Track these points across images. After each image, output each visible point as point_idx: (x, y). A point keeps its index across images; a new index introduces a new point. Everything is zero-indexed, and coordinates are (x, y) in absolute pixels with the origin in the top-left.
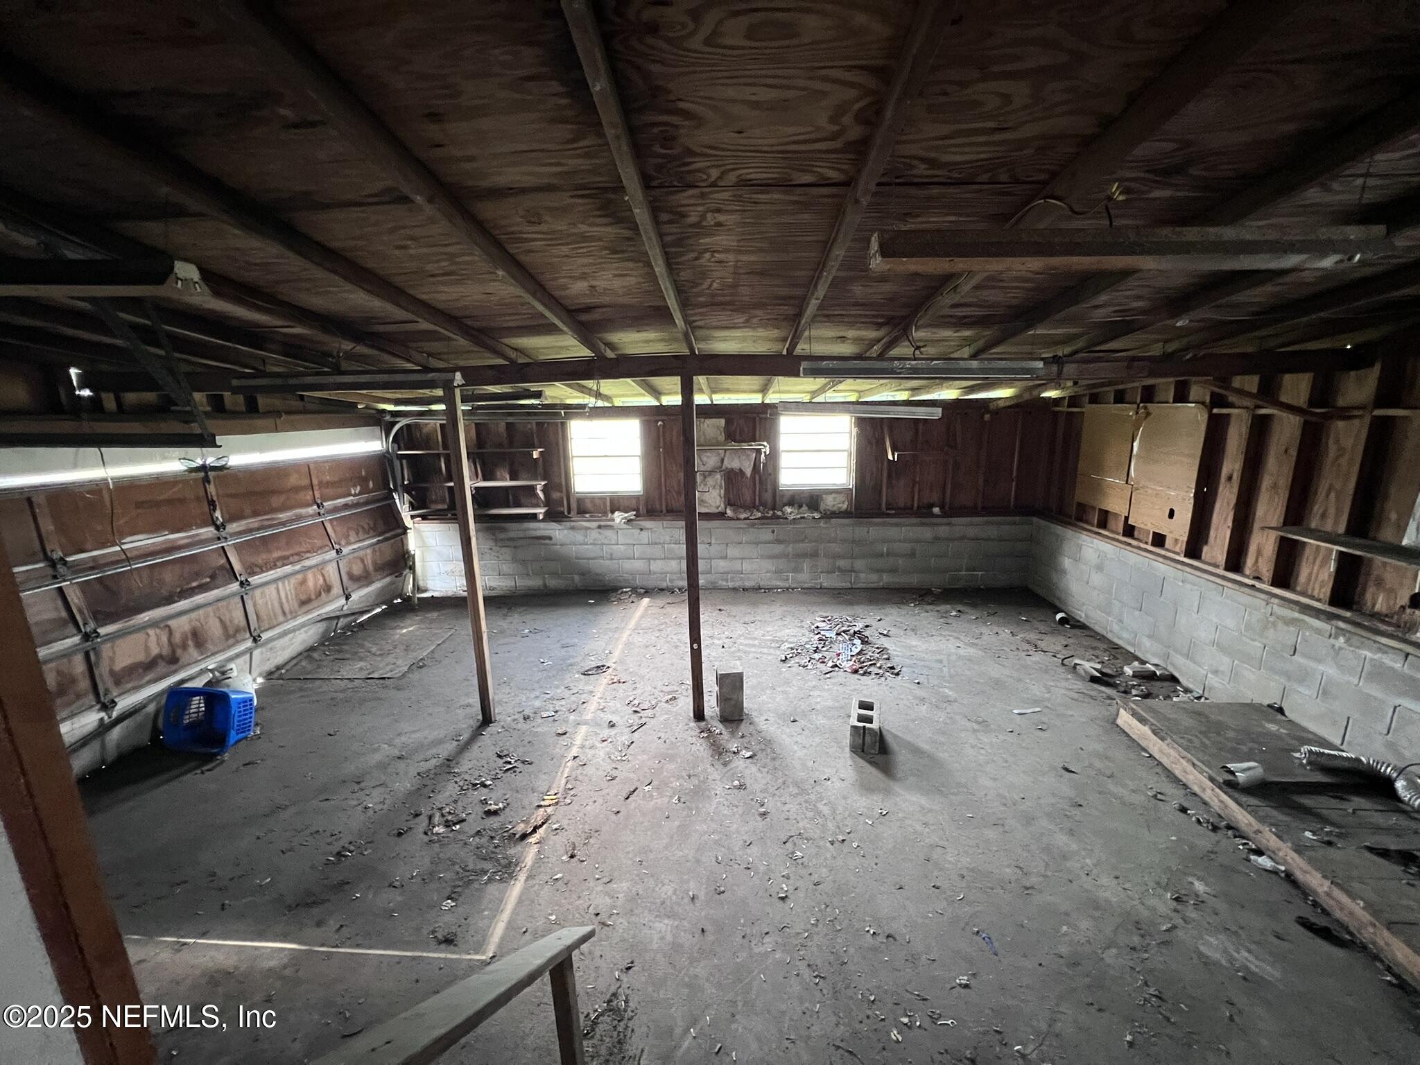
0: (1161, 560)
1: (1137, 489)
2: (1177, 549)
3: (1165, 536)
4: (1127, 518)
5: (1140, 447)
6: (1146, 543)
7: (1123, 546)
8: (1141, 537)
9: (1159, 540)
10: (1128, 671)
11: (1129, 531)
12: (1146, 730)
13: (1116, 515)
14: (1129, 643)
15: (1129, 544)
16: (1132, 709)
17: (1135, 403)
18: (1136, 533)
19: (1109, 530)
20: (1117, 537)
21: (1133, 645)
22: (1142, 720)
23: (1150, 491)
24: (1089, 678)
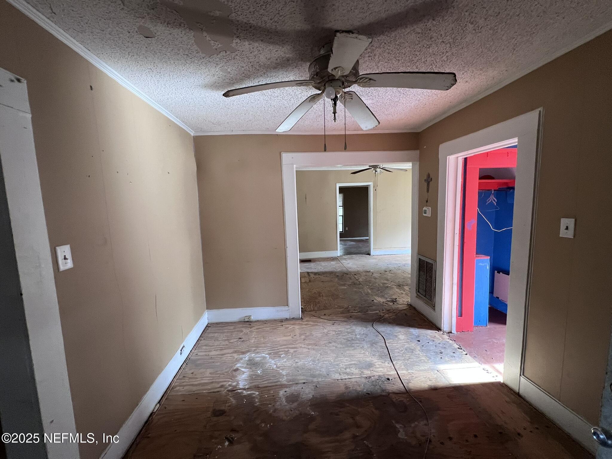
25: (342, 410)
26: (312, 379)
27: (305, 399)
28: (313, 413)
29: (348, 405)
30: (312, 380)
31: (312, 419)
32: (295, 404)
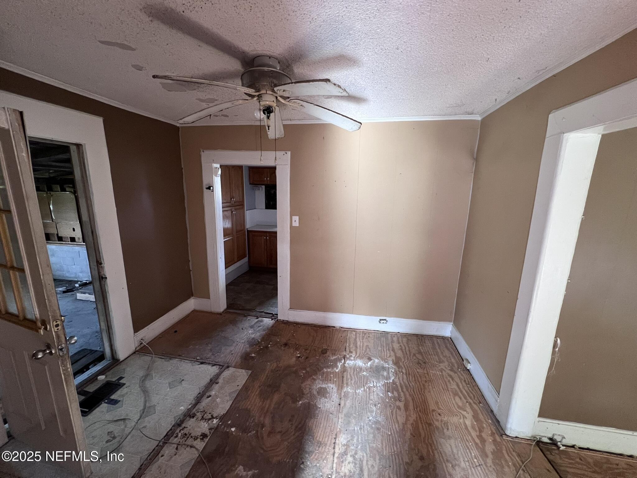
0: (76, 246)
1: (58, 223)
2: (80, 241)
3: (74, 238)
4: (57, 234)
5: (53, 207)
6: (69, 242)
7: (60, 245)
8: (66, 240)
9: (73, 239)
10: (77, 285)
11: (60, 239)
12: (87, 295)
13: (53, 234)
14: (75, 278)
15: (62, 244)
16: (81, 292)
17: (45, 191)
18: (64, 240)
19: (51, 241)
20: (56, 242)
21: (76, 278)
22: (84, 293)
23: (63, 223)
24: (62, 292)
25: (294, 427)
26: (344, 413)
27: (318, 401)
28: (300, 403)
29: (297, 434)
30: (342, 412)
31: (295, 401)
32: (315, 393)
